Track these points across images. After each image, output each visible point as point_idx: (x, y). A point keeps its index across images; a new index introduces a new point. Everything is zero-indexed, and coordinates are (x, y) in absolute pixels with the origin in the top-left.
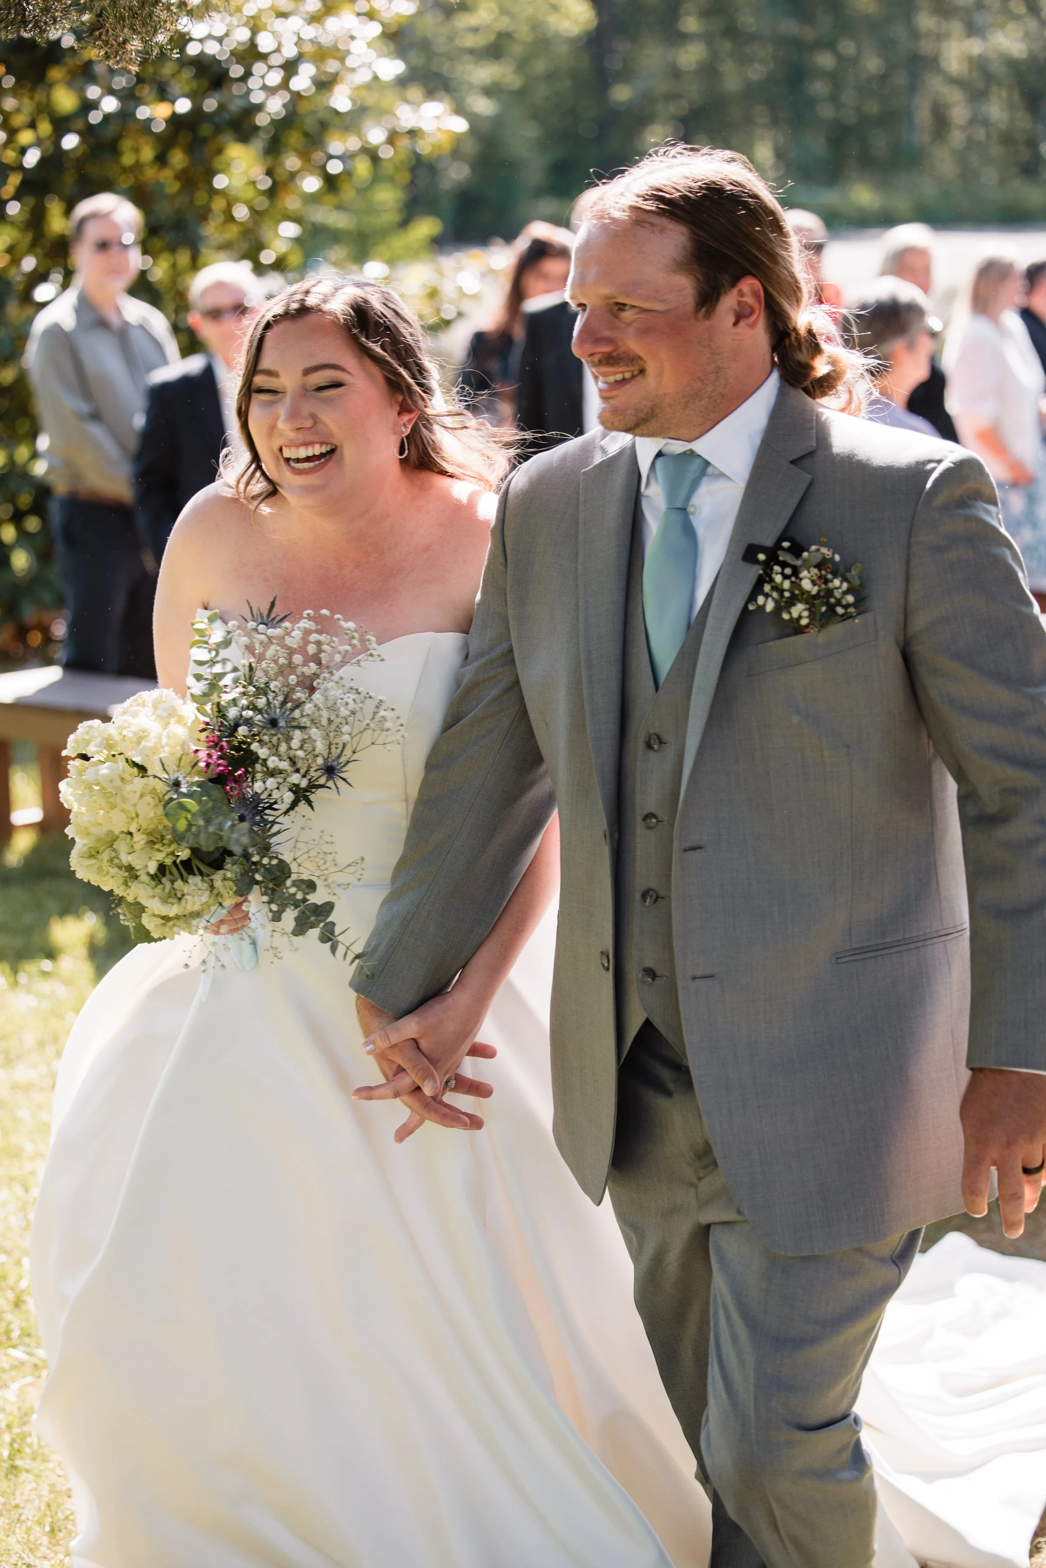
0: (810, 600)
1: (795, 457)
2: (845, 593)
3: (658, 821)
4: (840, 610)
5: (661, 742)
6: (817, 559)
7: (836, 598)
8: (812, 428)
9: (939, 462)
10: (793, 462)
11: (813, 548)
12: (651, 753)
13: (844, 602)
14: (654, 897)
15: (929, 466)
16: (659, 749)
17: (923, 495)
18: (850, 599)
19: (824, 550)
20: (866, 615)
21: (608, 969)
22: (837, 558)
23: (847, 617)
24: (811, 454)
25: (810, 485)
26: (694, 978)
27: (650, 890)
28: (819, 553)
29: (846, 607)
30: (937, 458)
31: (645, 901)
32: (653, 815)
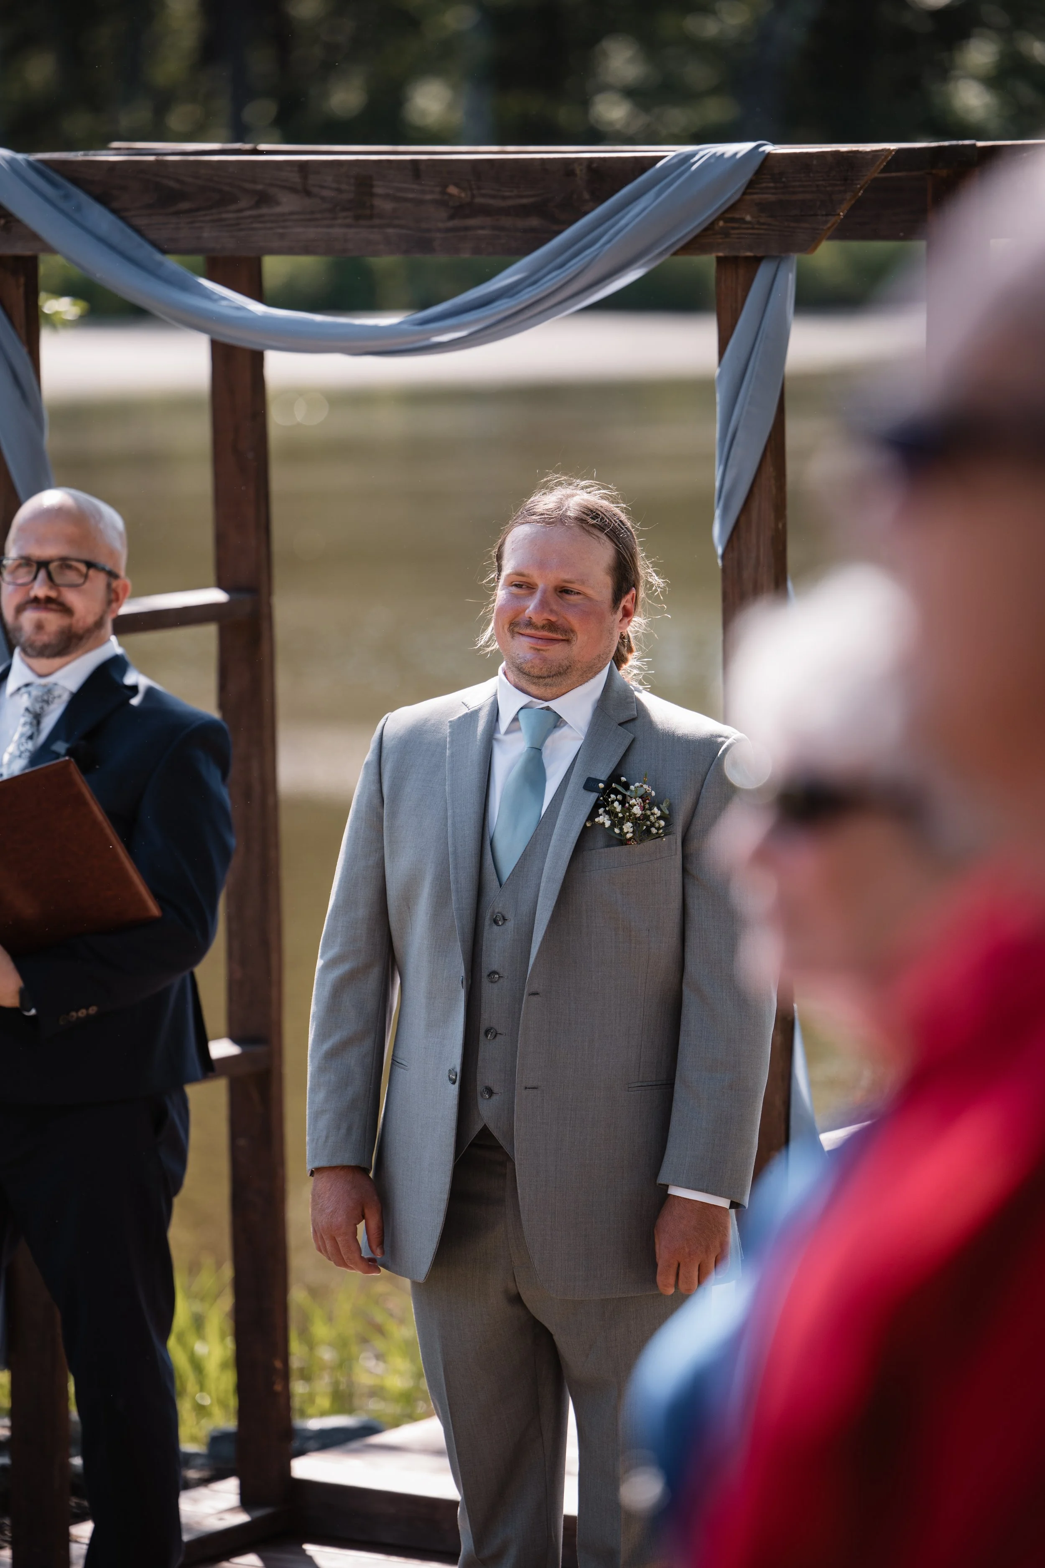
0: (636, 821)
1: (622, 721)
2: (659, 818)
3: (499, 977)
4: (654, 831)
5: (505, 919)
6: (641, 792)
7: (651, 822)
8: (633, 702)
9: (727, 737)
10: (620, 724)
11: (637, 784)
12: (495, 927)
13: (657, 825)
14: (494, 1034)
15: (720, 740)
16: (502, 924)
17: (716, 759)
18: (662, 823)
19: (645, 786)
20: (671, 836)
21: (454, 1083)
22: (653, 793)
23: (658, 836)
24: (633, 720)
25: (633, 741)
26: (526, 1088)
27: (491, 1028)
28: (642, 788)
29: (658, 829)
30: (725, 735)
31: (487, 1036)
32: (495, 972)
